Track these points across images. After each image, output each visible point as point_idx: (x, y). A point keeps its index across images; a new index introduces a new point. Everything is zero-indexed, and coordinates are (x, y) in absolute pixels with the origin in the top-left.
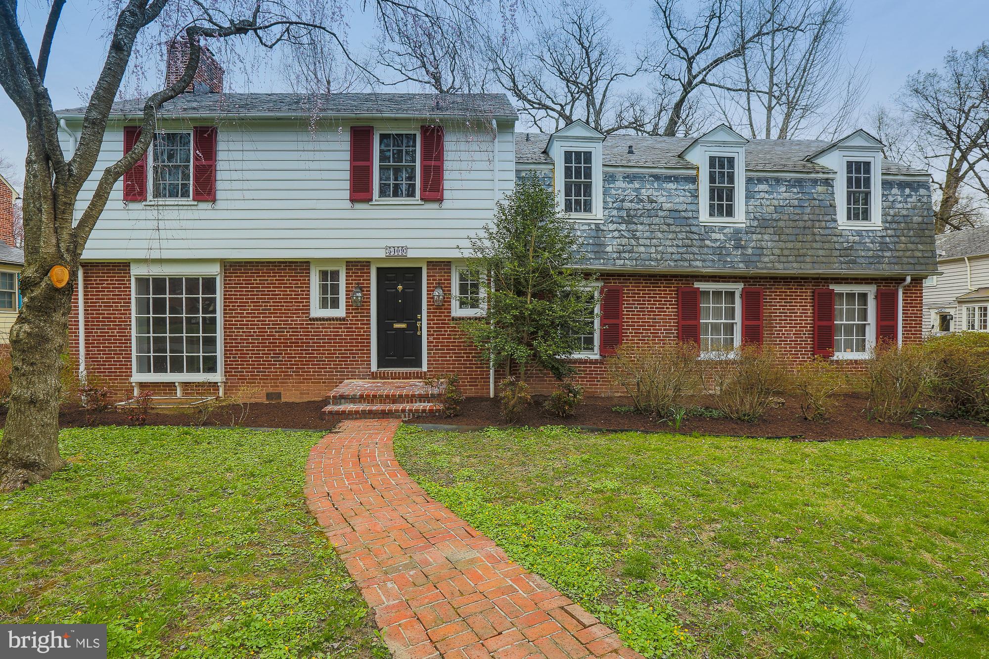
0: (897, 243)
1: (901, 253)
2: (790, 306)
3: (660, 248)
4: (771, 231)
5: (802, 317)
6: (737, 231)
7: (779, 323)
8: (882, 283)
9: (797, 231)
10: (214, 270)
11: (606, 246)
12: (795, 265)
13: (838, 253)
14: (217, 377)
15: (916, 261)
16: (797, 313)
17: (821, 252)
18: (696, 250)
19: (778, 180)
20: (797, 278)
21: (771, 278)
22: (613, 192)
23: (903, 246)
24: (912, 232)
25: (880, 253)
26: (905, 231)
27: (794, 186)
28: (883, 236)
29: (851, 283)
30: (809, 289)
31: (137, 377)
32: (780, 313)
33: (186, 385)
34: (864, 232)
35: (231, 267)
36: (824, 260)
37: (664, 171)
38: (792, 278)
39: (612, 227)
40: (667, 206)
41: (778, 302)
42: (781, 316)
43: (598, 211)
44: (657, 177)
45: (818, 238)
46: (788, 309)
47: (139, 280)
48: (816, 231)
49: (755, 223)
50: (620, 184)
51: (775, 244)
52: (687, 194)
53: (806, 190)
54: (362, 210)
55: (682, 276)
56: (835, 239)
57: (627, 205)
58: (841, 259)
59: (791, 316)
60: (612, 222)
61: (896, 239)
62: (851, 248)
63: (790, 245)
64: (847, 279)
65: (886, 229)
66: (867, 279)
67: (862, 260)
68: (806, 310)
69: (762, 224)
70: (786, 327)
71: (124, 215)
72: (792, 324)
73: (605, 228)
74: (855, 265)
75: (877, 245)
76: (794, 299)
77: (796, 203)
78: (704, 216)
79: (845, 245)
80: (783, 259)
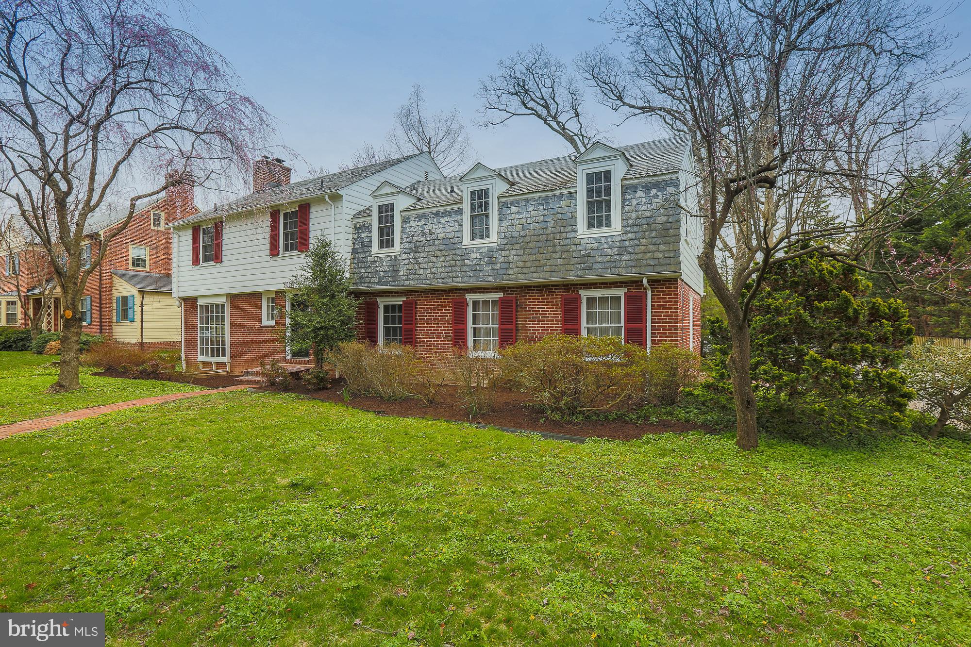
0: (637, 245)
1: (640, 256)
2: (542, 311)
3: (433, 270)
4: (517, 246)
5: (553, 321)
6: (490, 250)
7: (533, 327)
8: (632, 286)
9: (540, 244)
10: (223, 300)
11: (399, 271)
12: (535, 275)
13: (575, 261)
14: (225, 360)
15: (656, 262)
16: (548, 317)
17: (559, 262)
18: (458, 269)
19: (527, 201)
20: (548, 286)
21: (526, 287)
22: (408, 230)
23: (643, 248)
24: (654, 233)
25: (618, 258)
26: (647, 233)
27: (542, 204)
28: (622, 241)
29: (600, 288)
30: (559, 295)
31: (201, 359)
32: (533, 318)
33: (217, 363)
34: (603, 239)
35: (234, 298)
36: (561, 268)
37: (440, 208)
38: (544, 286)
39: (404, 256)
40: (441, 236)
41: (532, 308)
42: (535, 321)
43: (397, 247)
44: (436, 214)
45: (557, 249)
46: (540, 314)
47: (201, 307)
48: (557, 242)
49: (505, 242)
50: (413, 223)
51: (520, 257)
52: (456, 224)
53: (551, 206)
54: (276, 261)
55: (457, 290)
56: (574, 248)
57: (415, 238)
58: (577, 266)
59: (544, 321)
60: (405, 253)
61: (636, 242)
62: (588, 255)
63: (532, 257)
64: (596, 284)
65: (626, 233)
66: (616, 283)
67: (598, 266)
68: (557, 314)
69: (510, 241)
70: (539, 330)
71: (192, 273)
72: (544, 327)
73: (400, 258)
74: (591, 271)
75: (616, 249)
76: (546, 305)
77: (541, 219)
78: (466, 241)
79: (583, 253)
80: (525, 270)
